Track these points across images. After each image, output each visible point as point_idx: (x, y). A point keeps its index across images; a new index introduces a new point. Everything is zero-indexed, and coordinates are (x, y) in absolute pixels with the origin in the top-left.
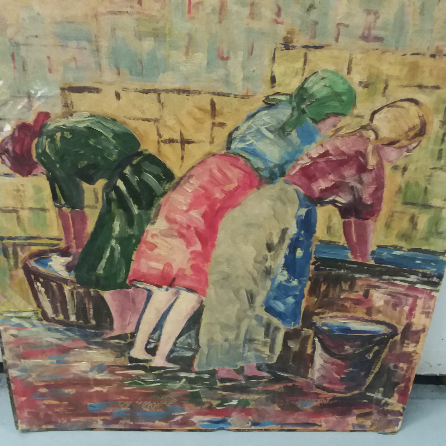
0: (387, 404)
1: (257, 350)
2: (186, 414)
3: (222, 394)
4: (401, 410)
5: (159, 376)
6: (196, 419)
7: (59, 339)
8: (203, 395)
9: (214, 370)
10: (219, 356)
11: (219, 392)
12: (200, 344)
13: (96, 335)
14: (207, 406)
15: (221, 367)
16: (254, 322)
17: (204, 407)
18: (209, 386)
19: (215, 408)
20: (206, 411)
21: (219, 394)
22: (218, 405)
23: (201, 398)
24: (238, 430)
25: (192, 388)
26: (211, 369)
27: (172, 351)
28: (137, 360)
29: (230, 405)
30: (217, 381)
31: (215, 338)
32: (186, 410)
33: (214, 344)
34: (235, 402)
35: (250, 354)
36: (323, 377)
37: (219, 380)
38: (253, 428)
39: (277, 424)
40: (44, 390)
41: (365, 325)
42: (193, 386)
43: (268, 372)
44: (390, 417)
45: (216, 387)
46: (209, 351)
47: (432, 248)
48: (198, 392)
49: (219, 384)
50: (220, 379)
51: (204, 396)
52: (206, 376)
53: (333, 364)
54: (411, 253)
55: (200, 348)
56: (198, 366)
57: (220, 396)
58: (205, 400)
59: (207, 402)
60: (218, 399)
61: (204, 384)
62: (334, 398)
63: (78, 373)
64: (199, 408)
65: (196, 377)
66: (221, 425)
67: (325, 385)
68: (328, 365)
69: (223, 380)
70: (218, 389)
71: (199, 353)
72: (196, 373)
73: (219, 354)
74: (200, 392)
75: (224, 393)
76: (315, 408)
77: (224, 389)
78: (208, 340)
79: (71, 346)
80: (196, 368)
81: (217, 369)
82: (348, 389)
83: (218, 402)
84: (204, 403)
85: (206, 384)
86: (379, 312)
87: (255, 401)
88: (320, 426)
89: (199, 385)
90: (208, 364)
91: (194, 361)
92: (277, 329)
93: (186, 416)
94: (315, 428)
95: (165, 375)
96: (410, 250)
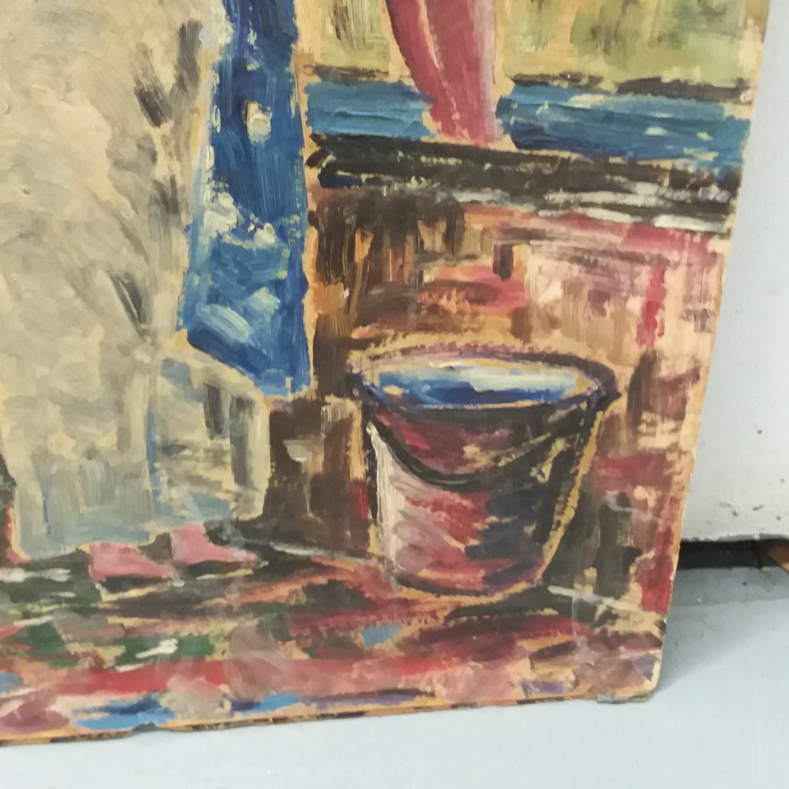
0: (610, 616)
1: (197, 480)
2: (30, 694)
3: (122, 625)
4: (656, 631)
6: (62, 705)
8: (66, 632)
9: (79, 552)
11: (113, 620)
14: (86, 664)
15: (98, 544)
16: (165, 387)
17: (78, 668)
18: (77, 606)
19: (113, 668)
20: (86, 680)
21: (113, 626)
22: (121, 660)
23: (62, 643)
24: (197, 728)
25: (27, 615)
26: (69, 550)
29: (155, 657)
30: (98, 586)
31: (53, 450)
32: (26, 682)
33: (54, 469)
34: (167, 647)
35: (177, 494)
36: (414, 548)
37: (103, 584)
38: (239, 716)
39: (308, 700)
41: (514, 372)
42: (29, 607)
43: (248, 547)
44: (625, 654)
45: (101, 606)
46: (45, 495)
47: (696, 75)
48: (47, 625)
49: (107, 597)
50: (104, 580)
51: (70, 636)
52: (61, 575)
53: (437, 506)
54: (628, 98)
56: (25, 544)
57: (119, 633)
58: (75, 648)
59: (86, 655)
60: (116, 642)
61: (59, 601)
62: (459, 611)
64: (63, 672)
65: (28, 581)
66: (143, 718)
67: (425, 573)
68: (424, 513)
69: (115, 583)
70: (107, 612)
72: (27, 566)
74: (56, 625)
75: (129, 622)
76: (408, 644)
77: (128, 608)
80: (20, 552)
81: (85, 548)
82: (495, 581)
83: (119, 651)
84: (75, 658)
85: (67, 600)
86: (553, 323)
87: (228, 638)
88: (432, 695)
89: (47, 605)
91: (10, 530)
92: (242, 404)
93: (33, 698)
94: (418, 701)
96: (623, 88)
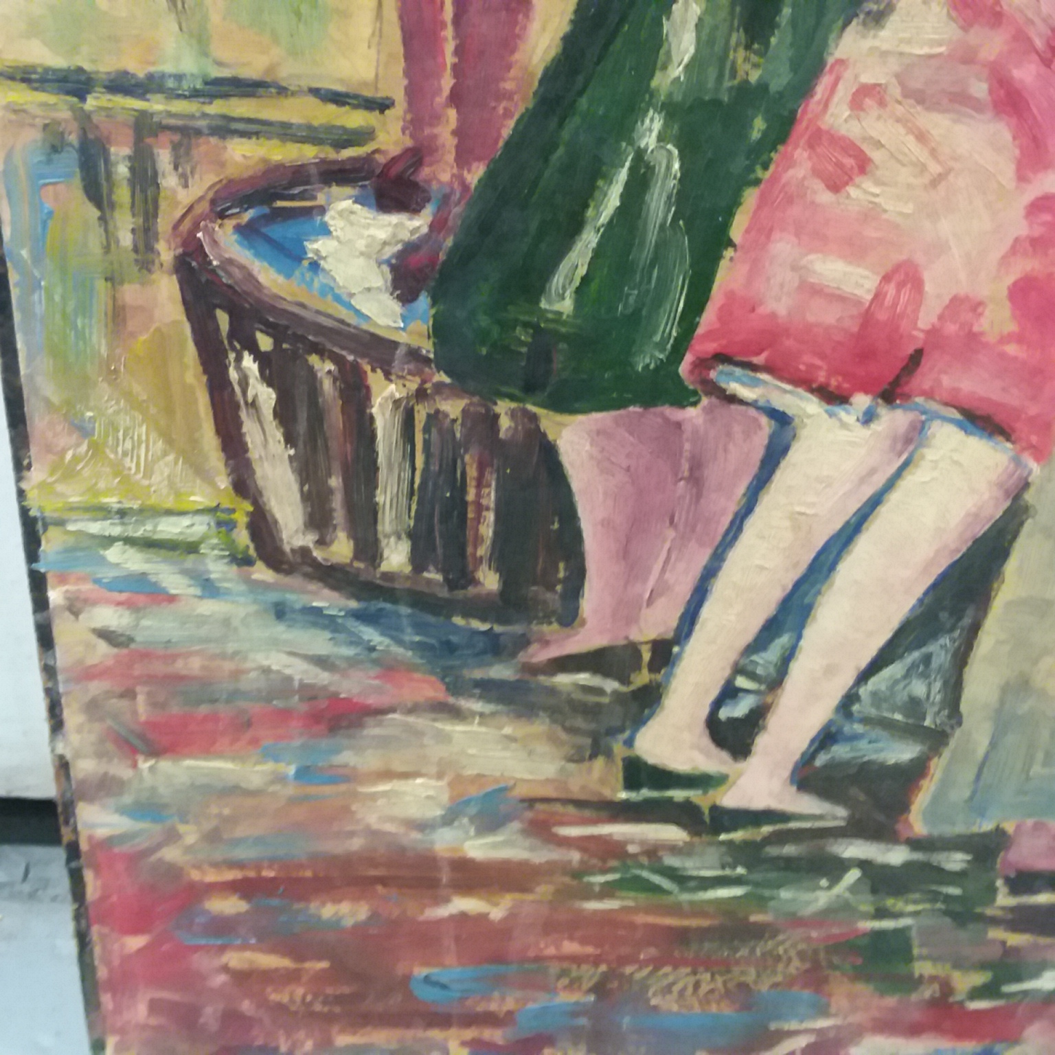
2: (829, 1028)
3: (1004, 943)
5: (749, 854)
6: (869, 1049)
7: (322, 662)
8: (922, 945)
9: (999, 832)
10: (1037, 769)
11: (996, 934)
12: (964, 707)
13: (495, 648)
14: (927, 992)
15: (1030, 822)
17: (914, 997)
18: (958, 908)
19: (961, 1003)
20: (916, 1016)
21: (993, 941)
22: (978, 993)
23: (909, 958)
25: (881, 913)
26: (987, 826)
27: (827, 737)
28: (663, 778)
29: (1025, 993)
30: (999, 883)
32: (833, 1010)
34: (1049, 981)
37: (1008, 881)
40: (230, 906)
42: (890, 902)
45: (989, 912)
46: (993, 745)
48: (901, 933)
49: (1004, 899)
50: (1013, 875)
51: (925, 951)
52: (956, 861)
55: (960, 723)
57: (994, 953)
58: (923, 968)
59: (933, 979)
60: (983, 966)
61: (935, 897)
63: (389, 827)
64: (891, 1001)
65: (908, 865)
69: (1023, 881)
70: (994, 921)
71: (947, 753)
72: (916, 844)
73: (1040, 756)
74: (914, 933)
75: (1015, 939)
77: (1022, 920)
78: (1006, 690)
79: (372, 701)
80: (918, 822)
81: (1009, 827)
83: (979, 979)
84: (915, 983)
85: (948, 898)
89: (915, 902)
90: (976, 805)
91: (919, 788)
93: (832, 1034)
95: (773, 851)
